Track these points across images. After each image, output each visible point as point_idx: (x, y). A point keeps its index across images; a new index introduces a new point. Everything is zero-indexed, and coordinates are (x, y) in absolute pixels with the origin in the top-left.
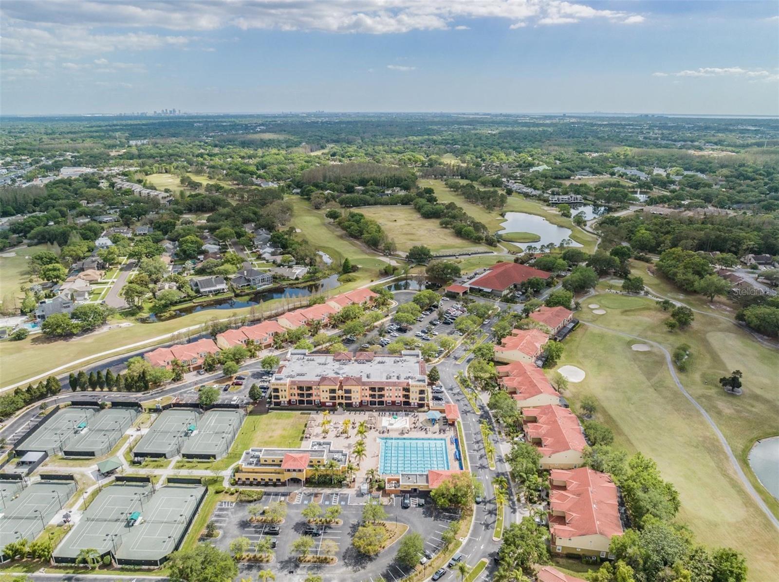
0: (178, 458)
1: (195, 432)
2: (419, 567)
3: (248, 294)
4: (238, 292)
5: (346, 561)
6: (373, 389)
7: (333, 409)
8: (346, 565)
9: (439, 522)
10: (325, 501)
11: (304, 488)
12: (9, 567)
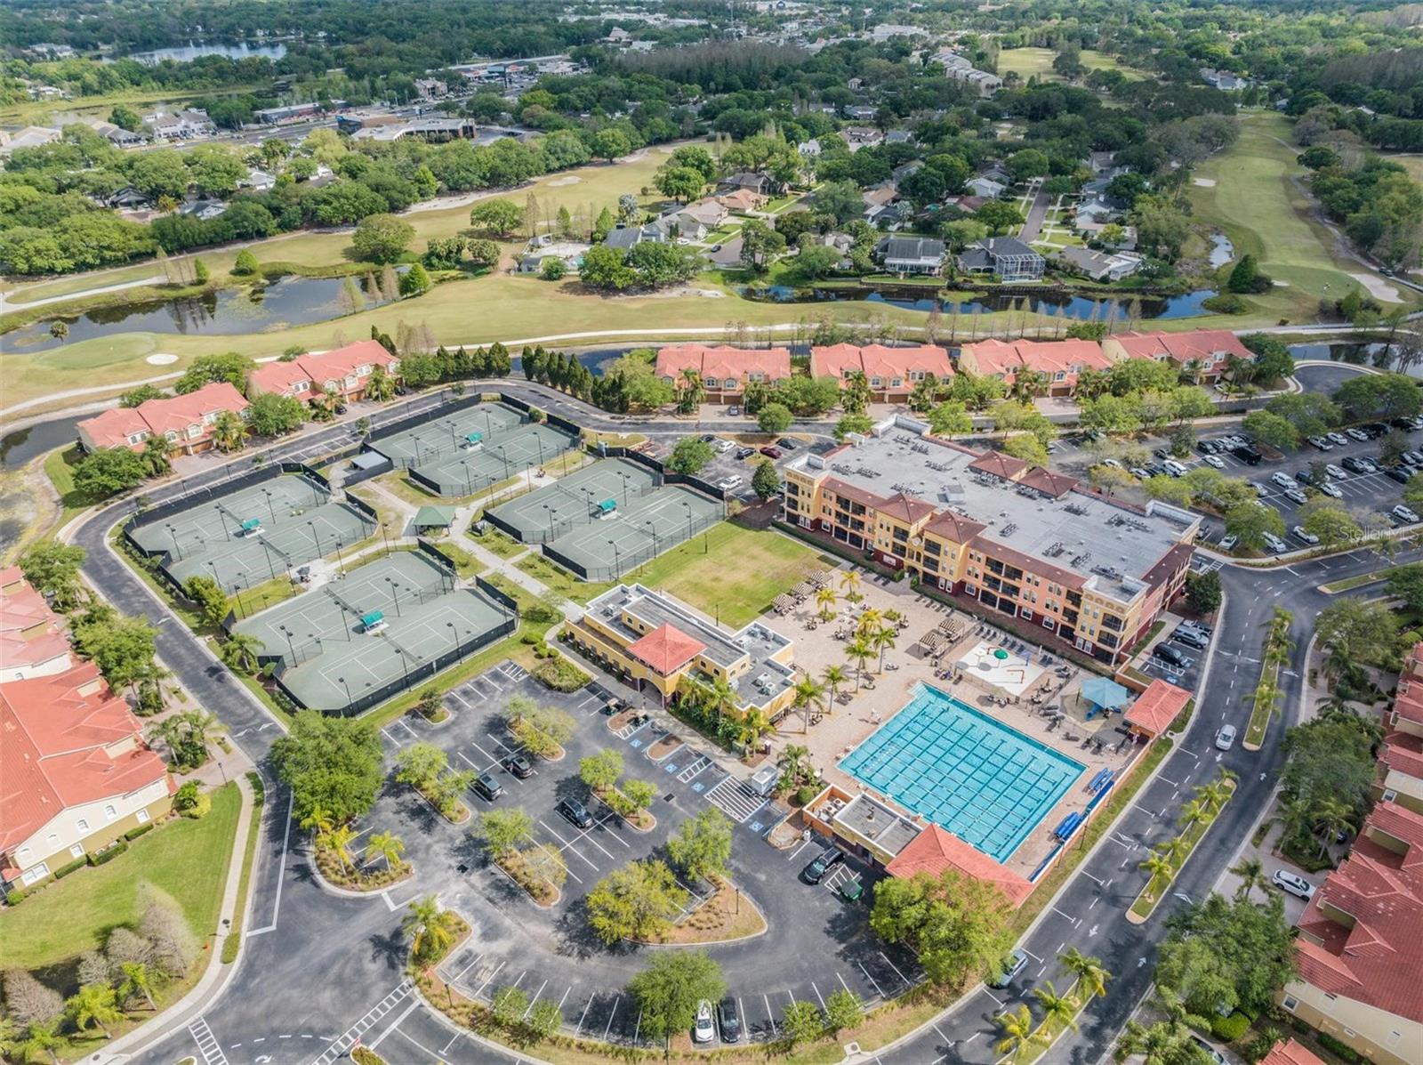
0: (538, 550)
1: (613, 515)
2: (680, 1044)
3: (976, 289)
4: (959, 279)
5: (570, 916)
6: (996, 566)
7: (890, 575)
8: (561, 924)
9: (847, 966)
10: (673, 761)
11: (664, 712)
12: (189, 611)
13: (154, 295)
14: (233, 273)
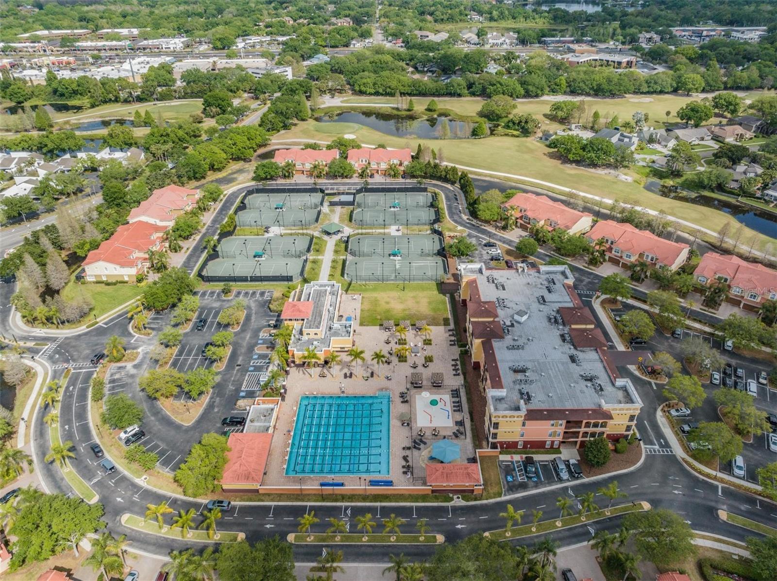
13: (390, 111)
14: (426, 110)
